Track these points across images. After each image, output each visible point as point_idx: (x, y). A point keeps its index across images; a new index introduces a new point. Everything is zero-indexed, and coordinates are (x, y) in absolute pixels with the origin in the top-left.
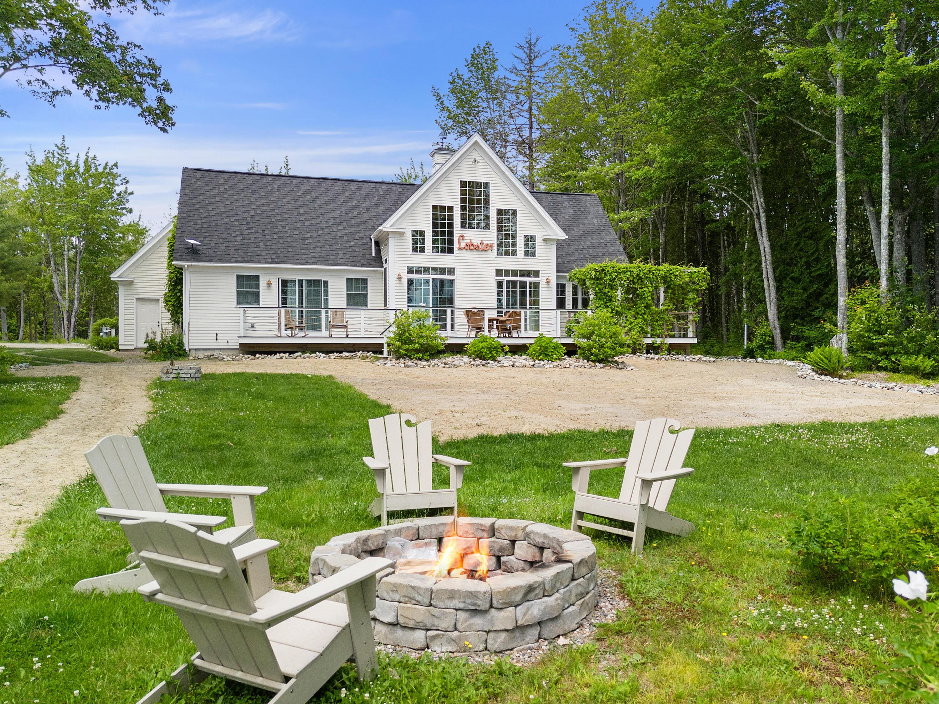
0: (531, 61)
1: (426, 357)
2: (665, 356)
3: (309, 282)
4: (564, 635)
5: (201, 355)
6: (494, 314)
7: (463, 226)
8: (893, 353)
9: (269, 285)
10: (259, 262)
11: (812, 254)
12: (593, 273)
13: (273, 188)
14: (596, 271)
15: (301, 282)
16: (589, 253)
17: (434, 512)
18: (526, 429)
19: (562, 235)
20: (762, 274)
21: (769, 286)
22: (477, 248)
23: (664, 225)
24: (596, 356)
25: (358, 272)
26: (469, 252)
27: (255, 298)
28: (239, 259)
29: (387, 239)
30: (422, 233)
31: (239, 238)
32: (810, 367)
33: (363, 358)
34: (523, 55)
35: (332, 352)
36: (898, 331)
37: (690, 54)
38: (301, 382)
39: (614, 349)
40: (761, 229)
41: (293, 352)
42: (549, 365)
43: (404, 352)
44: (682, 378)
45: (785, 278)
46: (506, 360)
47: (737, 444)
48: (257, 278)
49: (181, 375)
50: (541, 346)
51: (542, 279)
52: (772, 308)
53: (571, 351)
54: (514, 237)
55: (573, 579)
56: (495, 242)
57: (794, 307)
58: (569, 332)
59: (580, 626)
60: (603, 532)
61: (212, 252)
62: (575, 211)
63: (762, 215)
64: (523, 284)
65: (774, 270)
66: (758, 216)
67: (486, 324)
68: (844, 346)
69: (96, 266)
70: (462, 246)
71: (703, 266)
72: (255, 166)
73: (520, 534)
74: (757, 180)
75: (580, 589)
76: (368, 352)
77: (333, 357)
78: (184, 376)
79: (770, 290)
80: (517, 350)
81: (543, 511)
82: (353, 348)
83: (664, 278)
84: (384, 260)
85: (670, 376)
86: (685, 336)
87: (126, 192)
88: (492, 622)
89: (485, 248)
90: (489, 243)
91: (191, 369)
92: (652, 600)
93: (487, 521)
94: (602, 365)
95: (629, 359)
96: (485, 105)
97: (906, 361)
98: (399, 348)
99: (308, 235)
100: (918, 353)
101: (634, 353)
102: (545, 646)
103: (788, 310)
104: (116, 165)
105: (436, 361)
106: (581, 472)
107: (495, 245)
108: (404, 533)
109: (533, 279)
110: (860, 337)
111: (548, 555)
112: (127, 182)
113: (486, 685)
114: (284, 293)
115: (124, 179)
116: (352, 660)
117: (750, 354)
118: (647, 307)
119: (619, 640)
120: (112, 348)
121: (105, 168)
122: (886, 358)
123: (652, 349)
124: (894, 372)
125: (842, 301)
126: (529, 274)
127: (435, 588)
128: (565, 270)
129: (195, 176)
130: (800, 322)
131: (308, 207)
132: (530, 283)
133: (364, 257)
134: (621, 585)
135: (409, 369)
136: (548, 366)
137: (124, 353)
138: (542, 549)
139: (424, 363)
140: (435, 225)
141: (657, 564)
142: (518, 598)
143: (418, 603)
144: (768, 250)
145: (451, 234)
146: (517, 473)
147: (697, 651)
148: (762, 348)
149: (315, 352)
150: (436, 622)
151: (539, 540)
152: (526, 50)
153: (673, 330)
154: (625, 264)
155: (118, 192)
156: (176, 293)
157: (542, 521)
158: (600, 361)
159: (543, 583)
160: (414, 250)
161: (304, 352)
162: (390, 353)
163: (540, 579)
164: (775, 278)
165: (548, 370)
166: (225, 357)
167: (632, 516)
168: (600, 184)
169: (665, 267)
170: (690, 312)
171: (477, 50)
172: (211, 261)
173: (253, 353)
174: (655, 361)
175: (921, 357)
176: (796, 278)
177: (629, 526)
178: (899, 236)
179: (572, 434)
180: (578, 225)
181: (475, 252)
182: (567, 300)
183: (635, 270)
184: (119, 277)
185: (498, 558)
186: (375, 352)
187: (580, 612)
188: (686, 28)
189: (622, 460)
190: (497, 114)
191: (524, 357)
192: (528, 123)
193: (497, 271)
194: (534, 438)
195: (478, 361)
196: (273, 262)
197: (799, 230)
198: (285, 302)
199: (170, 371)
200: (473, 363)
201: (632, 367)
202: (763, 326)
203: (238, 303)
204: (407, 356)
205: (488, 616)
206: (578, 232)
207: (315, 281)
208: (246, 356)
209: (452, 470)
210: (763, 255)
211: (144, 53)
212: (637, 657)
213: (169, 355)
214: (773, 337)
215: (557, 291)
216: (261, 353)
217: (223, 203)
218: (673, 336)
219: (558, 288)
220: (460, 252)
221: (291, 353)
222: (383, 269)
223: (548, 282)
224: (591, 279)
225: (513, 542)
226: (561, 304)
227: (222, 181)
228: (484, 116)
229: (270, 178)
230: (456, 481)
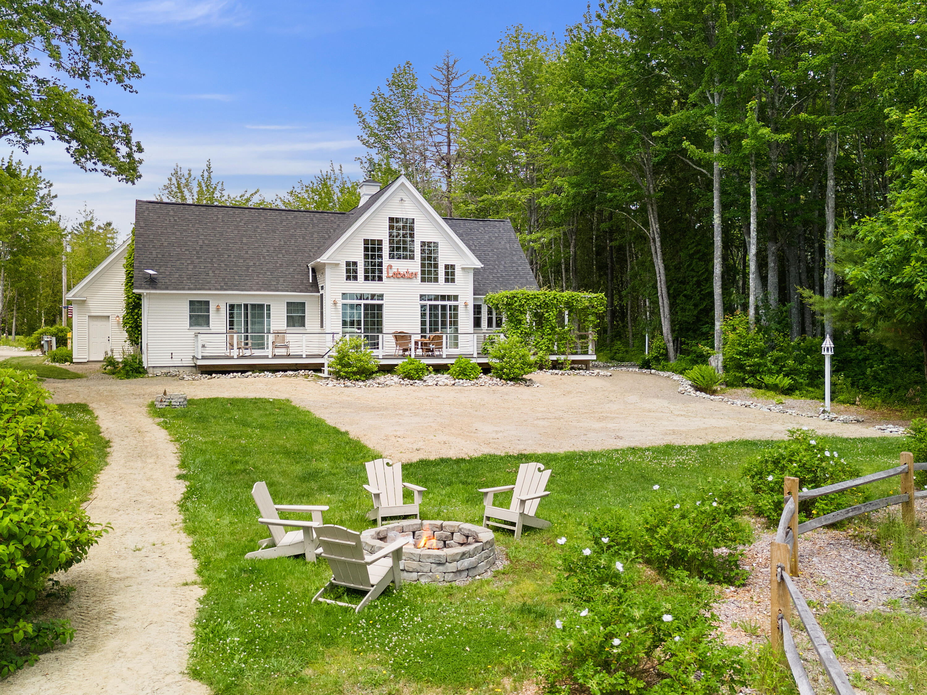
0: (449, 82)
1: (363, 378)
2: (568, 372)
3: (253, 305)
4: (479, 575)
5: (158, 372)
6: (418, 337)
7: (392, 257)
8: (759, 372)
9: (218, 309)
10: (210, 289)
11: (703, 273)
12: (506, 299)
13: (218, 218)
14: (507, 297)
15: (246, 306)
16: (502, 276)
17: (405, 517)
18: (452, 454)
19: (479, 265)
20: (657, 293)
21: (663, 303)
22: (403, 276)
23: (574, 237)
24: (508, 375)
25: (296, 296)
26: (396, 280)
27: (206, 321)
28: (192, 286)
29: (324, 269)
30: (355, 264)
31: (191, 267)
32: (690, 383)
33: (306, 376)
34: (441, 77)
35: (278, 371)
36: (763, 354)
37: (593, 99)
38: (268, 406)
39: (523, 369)
40: (656, 252)
41: (245, 372)
42: (467, 383)
43: (344, 374)
44: (579, 394)
45: (679, 295)
46: (431, 378)
47: (599, 464)
48: (207, 303)
49: (173, 403)
50: (461, 367)
51: (460, 303)
52: (666, 323)
53: (486, 369)
54: (436, 266)
55: (483, 550)
56: (418, 270)
57: (686, 322)
58: (484, 352)
59: (486, 571)
60: (500, 528)
61: (167, 281)
62: (490, 237)
63: (658, 240)
64: (444, 307)
65: (668, 288)
66: (654, 239)
67: (413, 346)
68: (720, 364)
69: (20, 269)
70: (391, 275)
71: (601, 292)
72: (179, 170)
73: (456, 529)
74: (653, 209)
75: (486, 555)
76: (310, 370)
77: (279, 376)
78: (175, 404)
79: (664, 307)
80: (439, 369)
81: (467, 515)
82: (296, 368)
83: (567, 303)
84: (320, 286)
85: (569, 392)
86: (586, 353)
87: (49, 195)
88: (447, 569)
89: (410, 276)
90: (414, 271)
91: (180, 398)
92: (521, 560)
93: (438, 522)
94: (512, 383)
95: (536, 376)
96: (405, 122)
97: (768, 379)
98: (340, 371)
99: (251, 264)
100: (779, 372)
101: (541, 368)
102: (470, 579)
103: (682, 324)
104: (39, 169)
105: (371, 381)
106: (489, 494)
107: (419, 273)
108: (396, 529)
109: (453, 303)
110: (732, 359)
111: (470, 539)
112: (51, 185)
113: (446, 591)
114: (231, 315)
115: (48, 183)
116: (393, 582)
117: (646, 365)
118: (552, 329)
119: (503, 576)
120: (66, 361)
121: (29, 172)
122: (753, 376)
123: (556, 365)
124: (759, 388)
125: (718, 325)
126: (449, 298)
127: (421, 553)
128: (481, 292)
129: (147, 209)
130: (692, 335)
131: (251, 237)
132: (450, 306)
133: (302, 283)
134: (507, 554)
135: (349, 389)
136: (466, 385)
137: (80, 366)
138: (467, 537)
139: (361, 383)
140: (366, 256)
141: (527, 544)
142: (458, 558)
143: (414, 560)
144: (662, 271)
145: (381, 264)
146: (448, 489)
147: (537, 580)
148: (657, 359)
149: (263, 371)
150: (422, 568)
151: (466, 532)
152: (444, 71)
153: (576, 348)
154: (532, 291)
155: (41, 195)
156: (133, 316)
157: (467, 521)
158: (511, 380)
159: (469, 551)
160: (348, 278)
161: (253, 372)
162: (330, 373)
163: (468, 550)
164: (669, 294)
165: (466, 388)
166: (185, 376)
167: (515, 519)
168: (512, 206)
169: (567, 294)
170: (590, 332)
171: (398, 69)
172: (167, 289)
173: (210, 373)
174: (559, 377)
175: (781, 376)
176: (689, 295)
177: (513, 524)
178: (772, 265)
179: (485, 458)
180: (492, 250)
181: (402, 280)
182: (482, 319)
183: (541, 297)
184: (73, 296)
185: (445, 542)
186: (315, 371)
187: (486, 565)
188: (589, 74)
189: (512, 486)
190: (416, 130)
191: (446, 375)
192: (446, 140)
193: (421, 296)
194: (459, 461)
195: (407, 381)
196: (222, 289)
197: (691, 252)
198: (232, 323)
199: (164, 400)
200: (402, 382)
201: (538, 385)
202: (658, 340)
203: (191, 325)
204: (347, 377)
205: (445, 566)
206: (492, 257)
207: (259, 305)
208: (204, 376)
209: (416, 493)
210: (658, 276)
211: (120, 119)
212: (510, 583)
213: (130, 373)
214: (666, 349)
215: (474, 312)
216: (217, 372)
217: (173, 234)
218: (576, 354)
219: (474, 308)
220: (389, 280)
221: (243, 372)
222: (319, 294)
223: (466, 305)
224: (503, 304)
225: (452, 533)
226: (477, 323)
227: (171, 213)
228: (404, 132)
229: (215, 209)
230: (418, 499)
